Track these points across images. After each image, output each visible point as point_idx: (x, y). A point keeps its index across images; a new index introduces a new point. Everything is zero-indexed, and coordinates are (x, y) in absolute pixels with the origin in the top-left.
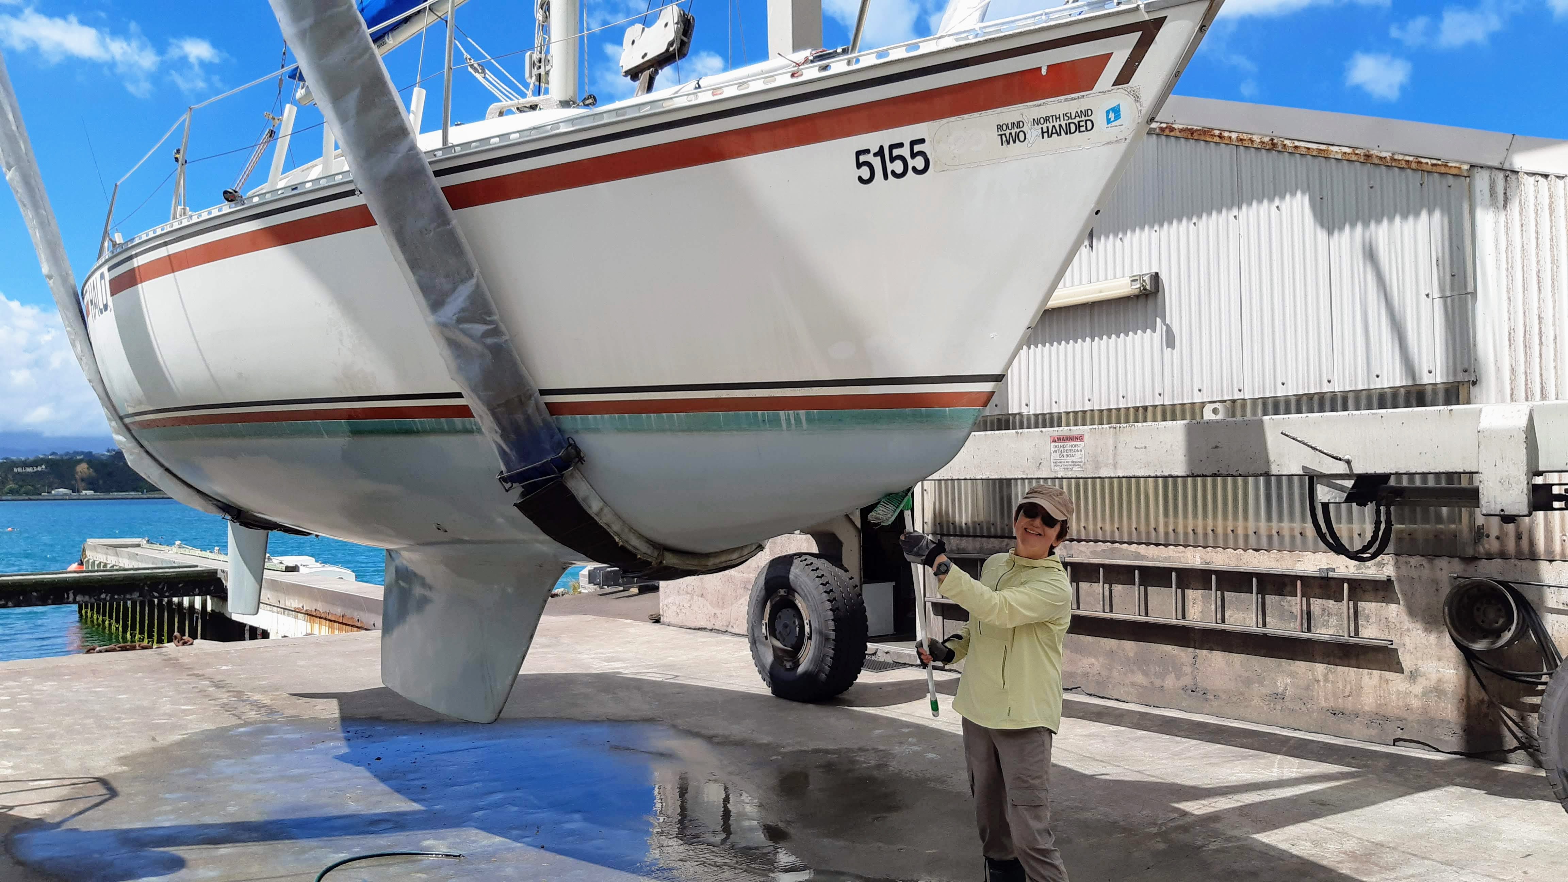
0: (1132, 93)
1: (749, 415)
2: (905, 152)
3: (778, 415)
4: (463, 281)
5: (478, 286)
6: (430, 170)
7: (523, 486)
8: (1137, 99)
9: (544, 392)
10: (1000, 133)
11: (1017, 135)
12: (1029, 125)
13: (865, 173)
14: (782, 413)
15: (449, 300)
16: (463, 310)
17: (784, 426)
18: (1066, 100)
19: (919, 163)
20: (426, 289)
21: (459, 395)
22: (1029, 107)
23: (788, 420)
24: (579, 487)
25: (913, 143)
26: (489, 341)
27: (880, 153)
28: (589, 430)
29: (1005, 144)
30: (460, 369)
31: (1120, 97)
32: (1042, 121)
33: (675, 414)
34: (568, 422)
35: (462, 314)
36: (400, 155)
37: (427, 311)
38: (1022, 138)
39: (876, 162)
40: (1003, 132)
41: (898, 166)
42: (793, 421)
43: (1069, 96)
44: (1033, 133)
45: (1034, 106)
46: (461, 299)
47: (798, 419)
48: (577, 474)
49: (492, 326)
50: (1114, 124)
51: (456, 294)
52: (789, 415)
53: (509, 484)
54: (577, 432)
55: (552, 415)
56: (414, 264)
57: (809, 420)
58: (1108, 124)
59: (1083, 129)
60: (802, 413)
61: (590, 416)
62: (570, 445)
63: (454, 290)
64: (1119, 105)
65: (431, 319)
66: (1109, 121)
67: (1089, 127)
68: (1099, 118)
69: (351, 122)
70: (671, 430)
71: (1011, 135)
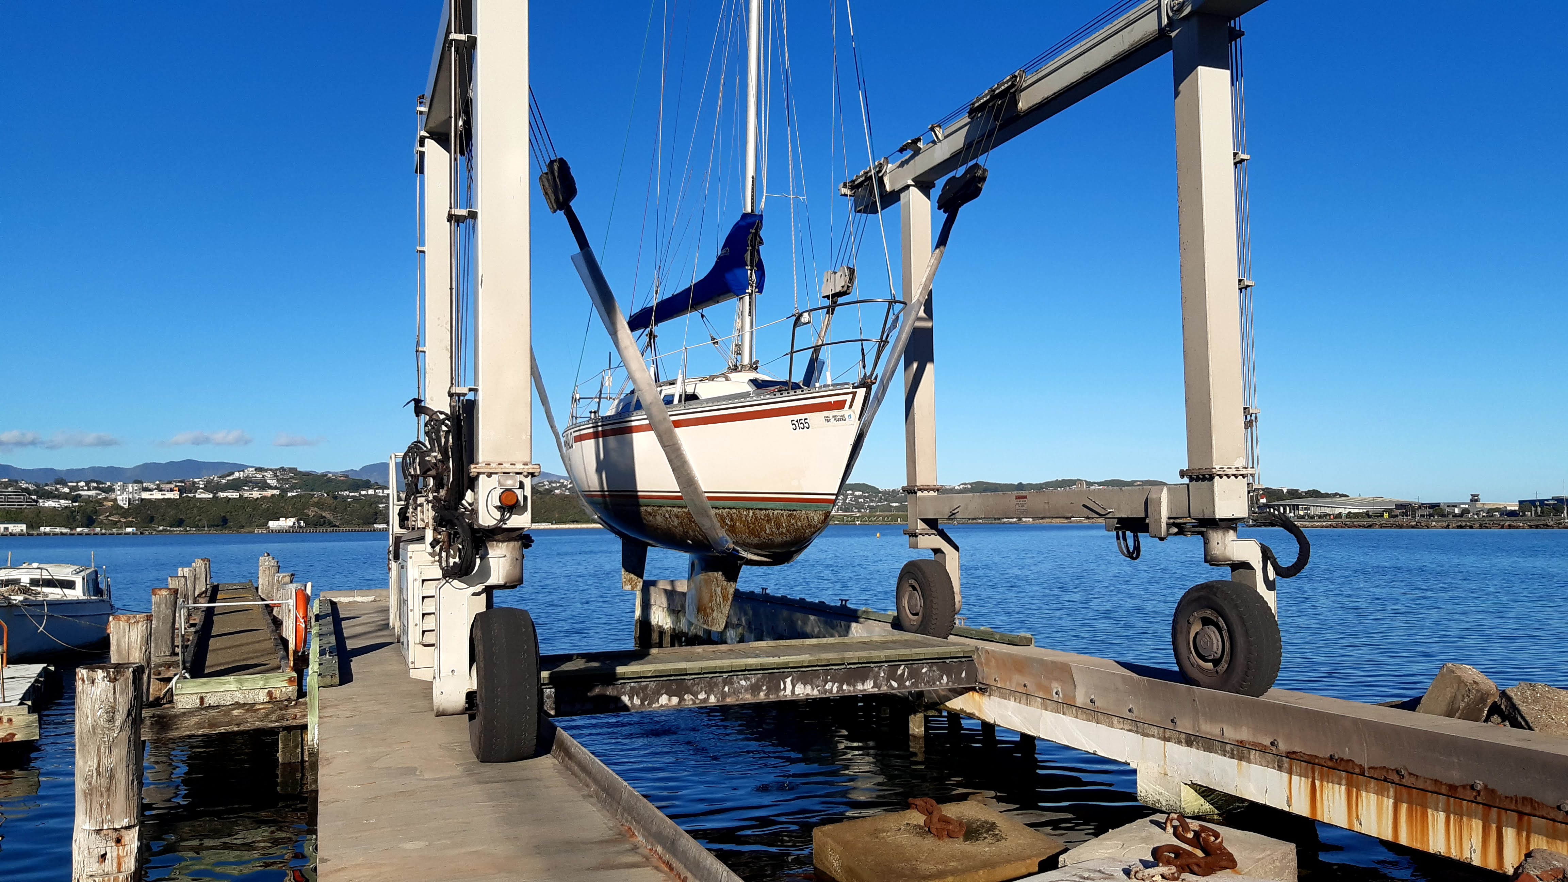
0: (853, 411)
2: (803, 421)
8: (855, 413)
18: (838, 411)
19: (806, 425)
25: (805, 419)
27: (797, 421)
29: (827, 422)
31: (851, 412)
32: (834, 417)
38: (830, 421)
39: (796, 424)
40: (826, 419)
41: (802, 426)
44: (833, 420)
45: (831, 412)
58: (849, 419)
59: (843, 420)
64: (851, 414)
67: (845, 420)
68: (846, 417)
71: (828, 419)
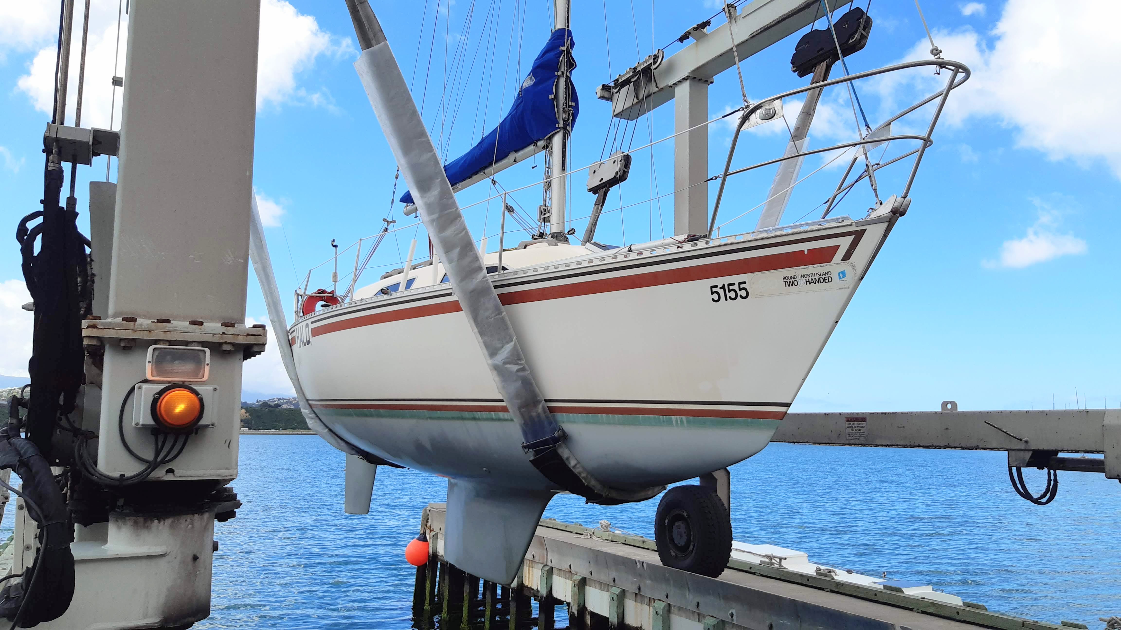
0: (851, 265)
1: (656, 417)
2: (736, 287)
3: (671, 419)
4: (508, 343)
5: (515, 346)
6: (492, 285)
7: (534, 451)
8: (854, 268)
9: (547, 401)
10: (785, 281)
11: (794, 282)
12: (799, 277)
13: (716, 297)
14: (673, 417)
15: (499, 352)
16: (507, 358)
17: (674, 423)
18: (818, 267)
19: (743, 293)
20: (487, 346)
21: (502, 401)
22: (798, 269)
23: (677, 421)
24: (564, 453)
25: (740, 284)
26: (521, 374)
27: (723, 287)
28: (570, 422)
29: (787, 286)
30: (504, 388)
31: (845, 266)
32: (806, 276)
33: (616, 415)
34: (559, 416)
35: (506, 360)
36: (478, 280)
37: (488, 357)
38: (796, 284)
39: (721, 292)
40: (786, 281)
41: (732, 294)
42: (679, 422)
43: (819, 265)
44: (802, 282)
45: (802, 268)
46: (506, 352)
47: (682, 421)
48: (563, 446)
49: (522, 366)
50: (842, 279)
51: (503, 350)
52: (677, 418)
53: (527, 450)
54: (563, 422)
55: (551, 412)
56: (482, 333)
57: (688, 422)
58: (839, 279)
59: (826, 281)
60: (684, 418)
61: (571, 414)
62: (560, 429)
63: (502, 347)
64: (845, 270)
65: (490, 361)
66: (840, 278)
67: (830, 280)
68: (835, 276)
69: (454, 264)
70: (614, 424)
71: (790, 282)
